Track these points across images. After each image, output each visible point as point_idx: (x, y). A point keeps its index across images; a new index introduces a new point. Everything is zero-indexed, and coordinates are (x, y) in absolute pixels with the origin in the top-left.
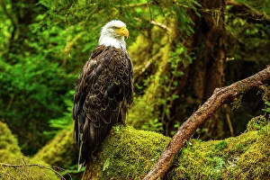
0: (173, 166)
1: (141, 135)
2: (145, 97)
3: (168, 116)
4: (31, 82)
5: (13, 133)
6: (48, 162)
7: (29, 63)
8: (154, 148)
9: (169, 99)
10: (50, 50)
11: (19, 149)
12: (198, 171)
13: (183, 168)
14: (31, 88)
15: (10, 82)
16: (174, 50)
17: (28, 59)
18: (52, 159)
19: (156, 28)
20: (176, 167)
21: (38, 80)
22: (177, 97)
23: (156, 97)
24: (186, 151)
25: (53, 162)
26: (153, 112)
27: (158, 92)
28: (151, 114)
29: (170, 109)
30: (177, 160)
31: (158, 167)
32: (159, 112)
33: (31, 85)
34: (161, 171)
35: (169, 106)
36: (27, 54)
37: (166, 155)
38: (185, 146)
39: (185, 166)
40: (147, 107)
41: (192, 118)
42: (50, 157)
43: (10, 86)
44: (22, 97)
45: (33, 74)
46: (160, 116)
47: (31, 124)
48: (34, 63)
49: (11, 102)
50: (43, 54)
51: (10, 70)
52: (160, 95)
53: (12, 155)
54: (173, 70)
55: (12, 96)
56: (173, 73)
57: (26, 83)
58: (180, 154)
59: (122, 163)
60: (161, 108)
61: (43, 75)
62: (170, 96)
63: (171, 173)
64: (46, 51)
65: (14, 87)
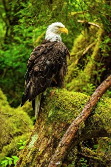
0: (92, 114)
1: (72, 95)
2: (85, 70)
3: (99, 81)
4: (16, 61)
5: (4, 94)
6: (26, 112)
7: (15, 49)
8: (80, 102)
9: (100, 71)
10: (27, 41)
11: (8, 103)
12: (107, 117)
13: (98, 115)
14: (17, 65)
15: (3, 61)
16: (103, 41)
17: (14, 47)
18: (29, 109)
19: (92, 27)
20: (94, 114)
21: (21, 60)
22: (105, 69)
23: (92, 70)
24: (100, 104)
25: (29, 111)
26: (90, 79)
27: (93, 67)
28: (89, 81)
29: (101, 77)
30: (94, 110)
31: (82, 114)
32: (93, 79)
33: (16, 63)
34: (84, 117)
35: (100, 75)
36: (14, 44)
37: (87, 107)
38: (99, 101)
39: (99, 114)
40: (87, 76)
41: (103, 84)
42: (27, 108)
43: (3, 64)
44: (10, 71)
45: (18, 56)
46: (95, 81)
47: (17, 87)
48: (18, 49)
49: (4, 74)
50: (23, 44)
51: (3, 54)
52: (94, 68)
53: (3, 107)
54: (103, 53)
55: (5, 70)
56: (103, 54)
57: (13, 62)
58: (96, 106)
59: (60, 112)
60: (95, 76)
61: (24, 57)
62: (101, 69)
63: (91, 118)
64: (25, 42)
65: (6, 65)
